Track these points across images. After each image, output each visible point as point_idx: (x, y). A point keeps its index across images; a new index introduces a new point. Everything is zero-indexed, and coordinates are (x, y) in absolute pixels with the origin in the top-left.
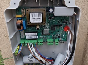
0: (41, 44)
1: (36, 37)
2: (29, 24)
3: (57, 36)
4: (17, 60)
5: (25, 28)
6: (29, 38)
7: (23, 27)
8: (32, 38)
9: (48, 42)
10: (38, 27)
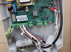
0: (31, 25)
1: (26, 19)
2: (19, 5)
3: (45, 17)
4: (10, 43)
5: (15, 11)
6: (20, 21)
7: (14, 11)
8: (23, 20)
9: (38, 23)
10: (27, 10)
